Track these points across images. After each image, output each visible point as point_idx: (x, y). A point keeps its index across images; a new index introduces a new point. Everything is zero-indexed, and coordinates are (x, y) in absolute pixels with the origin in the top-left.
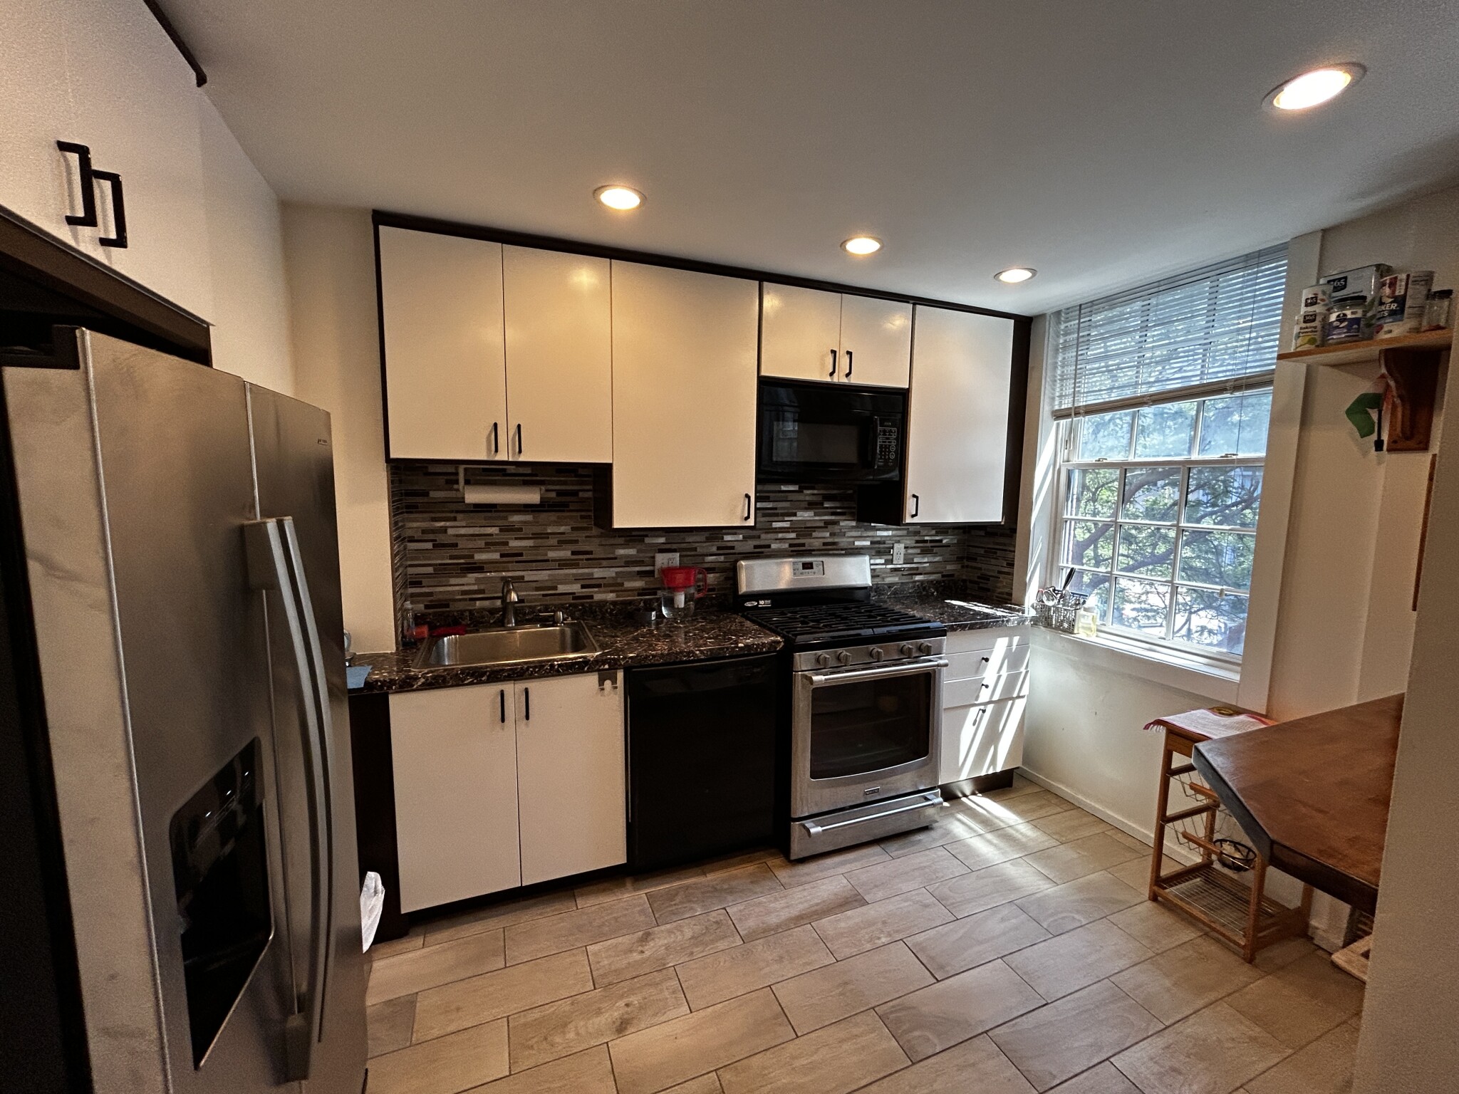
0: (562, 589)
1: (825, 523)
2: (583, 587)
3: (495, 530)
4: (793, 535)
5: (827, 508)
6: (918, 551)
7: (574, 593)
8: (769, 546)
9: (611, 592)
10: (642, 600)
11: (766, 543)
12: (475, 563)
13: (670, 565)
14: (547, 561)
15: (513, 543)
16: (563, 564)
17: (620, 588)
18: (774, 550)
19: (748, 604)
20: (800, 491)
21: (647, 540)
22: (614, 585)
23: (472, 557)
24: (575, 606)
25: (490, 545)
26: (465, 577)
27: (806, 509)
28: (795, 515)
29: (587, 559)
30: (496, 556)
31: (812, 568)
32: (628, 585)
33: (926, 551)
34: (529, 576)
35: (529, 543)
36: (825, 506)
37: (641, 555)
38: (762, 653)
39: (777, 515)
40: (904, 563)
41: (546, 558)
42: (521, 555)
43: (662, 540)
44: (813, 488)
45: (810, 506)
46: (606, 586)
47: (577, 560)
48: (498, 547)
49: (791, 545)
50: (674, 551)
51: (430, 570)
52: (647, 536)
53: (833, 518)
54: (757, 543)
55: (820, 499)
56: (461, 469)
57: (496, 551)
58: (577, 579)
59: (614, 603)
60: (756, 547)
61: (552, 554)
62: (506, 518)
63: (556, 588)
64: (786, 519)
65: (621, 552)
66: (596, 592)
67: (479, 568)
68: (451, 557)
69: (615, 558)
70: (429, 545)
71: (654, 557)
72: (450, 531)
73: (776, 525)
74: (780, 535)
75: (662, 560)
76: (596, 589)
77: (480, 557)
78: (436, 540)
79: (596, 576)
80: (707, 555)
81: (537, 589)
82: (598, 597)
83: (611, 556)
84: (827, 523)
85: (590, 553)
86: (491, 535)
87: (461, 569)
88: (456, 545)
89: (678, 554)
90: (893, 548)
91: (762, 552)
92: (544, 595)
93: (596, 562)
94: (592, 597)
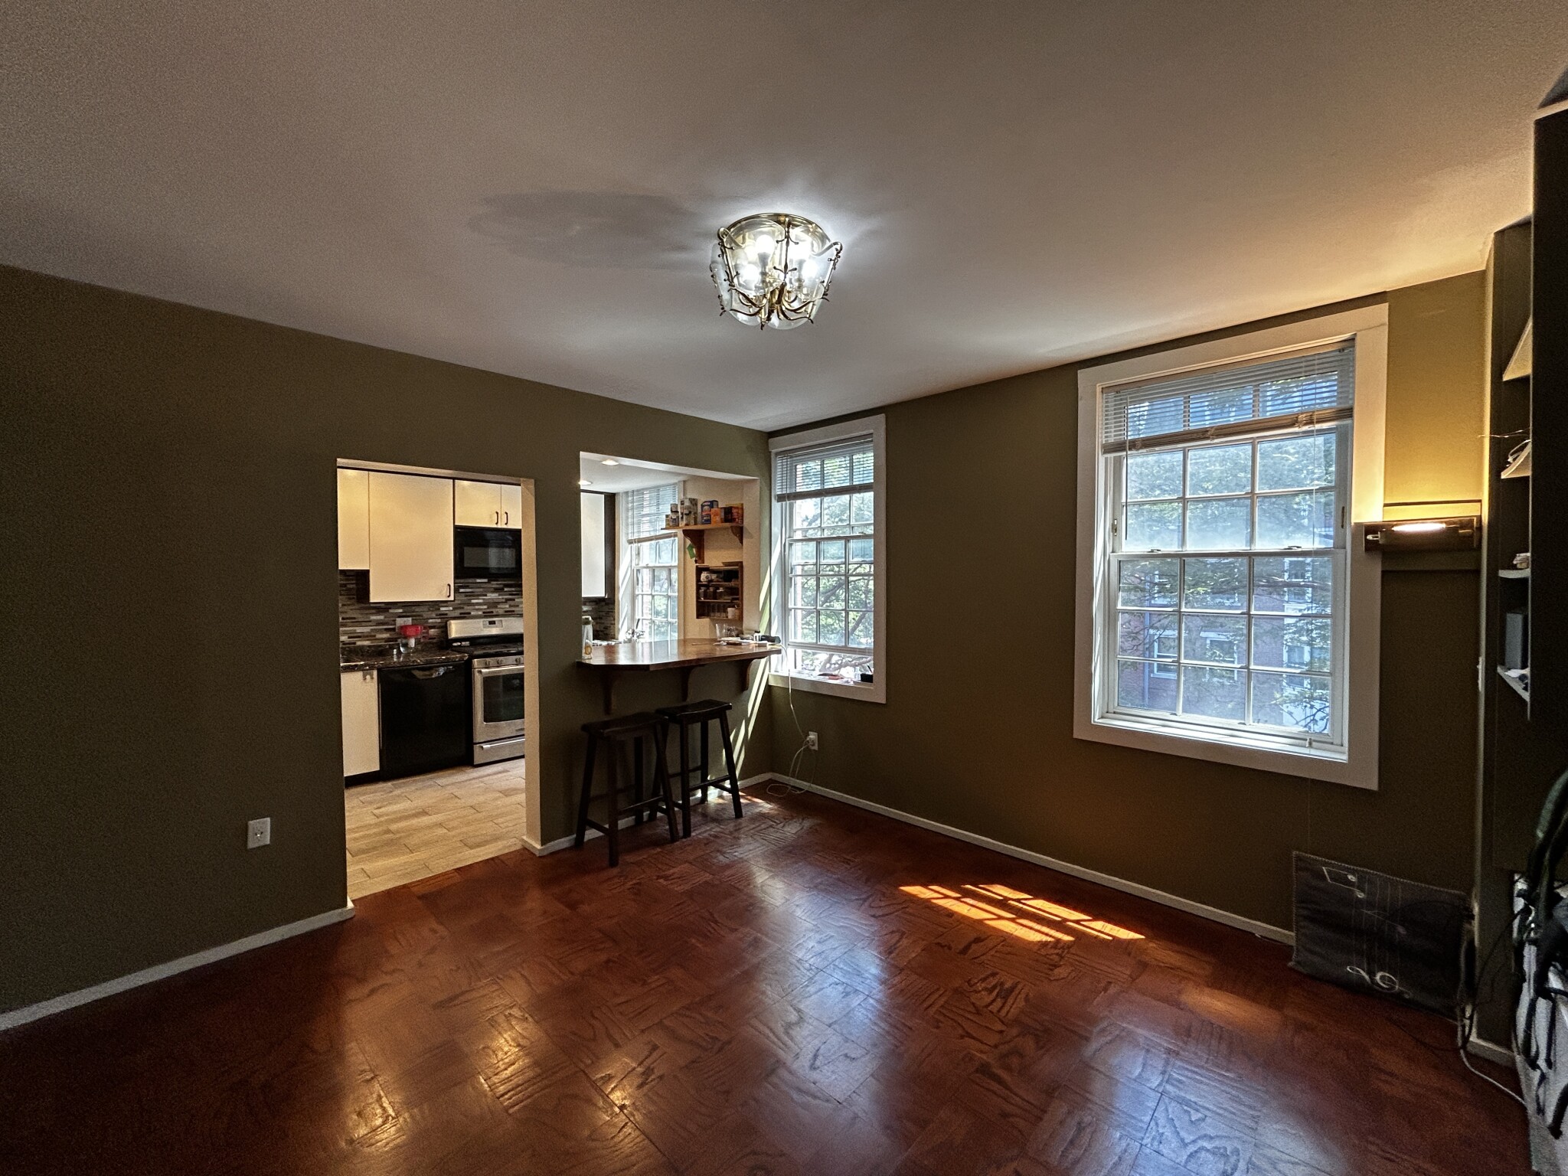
4: (485, 607)
8: (470, 613)
11: (468, 611)
19: (455, 644)
20: (489, 582)
27: (493, 592)
28: (486, 596)
32: (379, 636)
38: (455, 661)
45: (496, 590)
49: (484, 613)
50: (408, 616)
54: (462, 611)
55: (501, 586)
74: (477, 607)
75: (400, 622)
85: (354, 618)
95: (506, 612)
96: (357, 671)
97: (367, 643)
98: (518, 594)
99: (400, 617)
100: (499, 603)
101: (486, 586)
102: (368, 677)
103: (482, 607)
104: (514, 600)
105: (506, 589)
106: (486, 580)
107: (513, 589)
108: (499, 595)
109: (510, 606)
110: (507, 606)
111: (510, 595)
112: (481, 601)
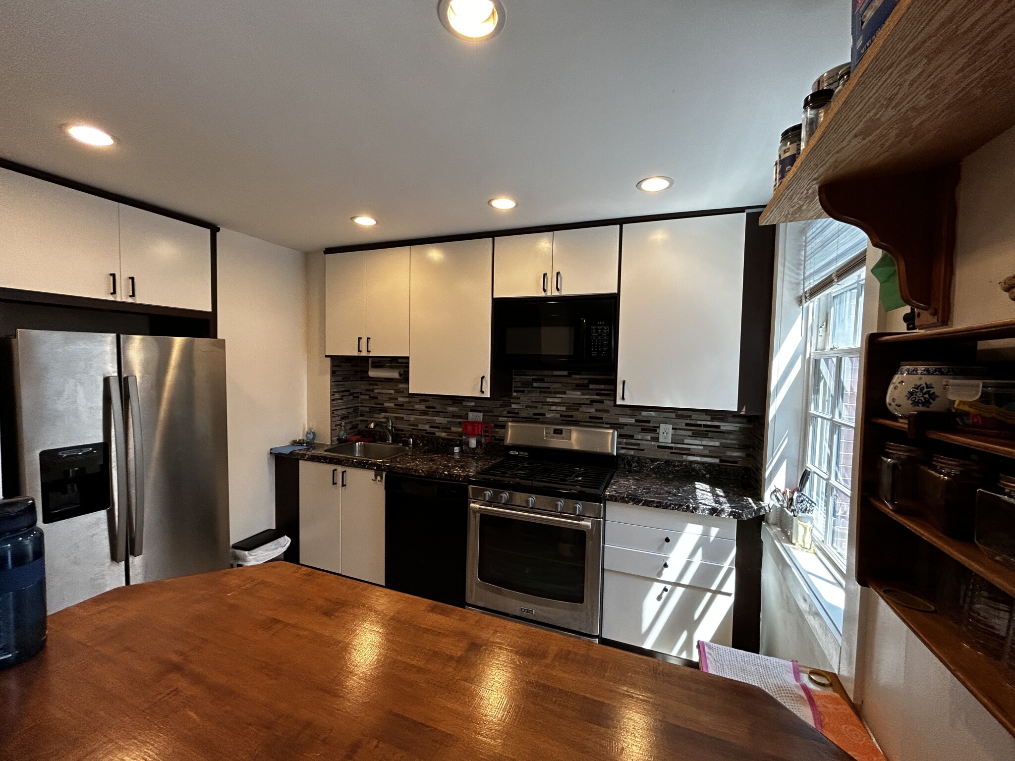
0: (420, 427)
1: (591, 401)
2: (431, 427)
3: (392, 392)
4: (564, 408)
5: (592, 389)
6: (690, 433)
7: (426, 430)
8: (544, 415)
9: (445, 432)
10: (458, 439)
11: (542, 412)
12: (384, 408)
13: (477, 420)
14: (414, 410)
15: (400, 399)
16: (422, 413)
17: (449, 431)
18: (548, 418)
20: (569, 376)
21: (465, 403)
22: (446, 428)
23: (383, 404)
24: (423, 437)
25: (390, 399)
26: (380, 414)
27: (574, 390)
28: (565, 393)
29: (433, 411)
30: (392, 405)
31: (561, 433)
32: (453, 429)
33: (697, 434)
34: (406, 417)
35: (407, 400)
36: (590, 387)
37: (461, 412)
39: (550, 392)
40: (672, 443)
41: (414, 409)
42: (403, 405)
43: (473, 404)
44: (580, 374)
45: (579, 387)
46: (442, 428)
47: (429, 411)
48: (393, 401)
49: (561, 416)
50: (480, 411)
51: (367, 409)
52: (464, 401)
53: (598, 397)
54: (536, 411)
55: (586, 381)
56: (370, 360)
57: (392, 402)
58: (428, 422)
59: (443, 439)
60: (534, 414)
61: (417, 407)
62: (397, 386)
63: (417, 426)
64: (558, 396)
65: (450, 409)
66: (437, 431)
67: (385, 410)
68: (376, 404)
69: (447, 412)
70: (367, 397)
71: (468, 414)
72: (376, 391)
73: (549, 400)
74: (554, 408)
75: (472, 416)
76: (437, 430)
77: (386, 405)
78: (370, 395)
79: (437, 422)
80: (500, 416)
81: (410, 425)
82: (437, 434)
83: (445, 411)
84: (593, 402)
85: (434, 408)
86: (391, 394)
87: (379, 410)
88: (377, 398)
89: (482, 414)
90: (659, 427)
91: (539, 419)
92: (412, 429)
93: (437, 414)
94: (434, 434)
95: (590, 418)
96: (369, 468)
97: (444, 435)
98: (608, 395)
99: (472, 411)
100: (581, 405)
101: (564, 380)
102: (379, 478)
103: (559, 408)
104: (602, 402)
105: (591, 386)
106: (566, 373)
107: (603, 387)
108: (583, 394)
109: (597, 410)
110: (593, 410)
111: (597, 395)
112: (557, 400)
